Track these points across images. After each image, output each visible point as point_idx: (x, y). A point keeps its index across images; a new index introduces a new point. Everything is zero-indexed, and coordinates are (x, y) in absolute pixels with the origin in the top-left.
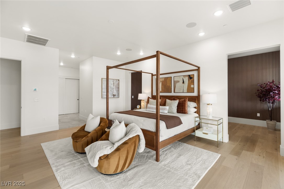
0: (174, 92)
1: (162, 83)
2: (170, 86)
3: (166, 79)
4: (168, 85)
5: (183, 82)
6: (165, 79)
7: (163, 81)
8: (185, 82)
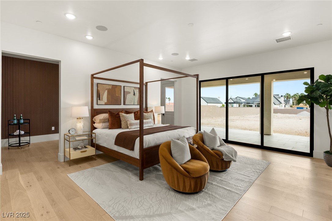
0: (124, 104)
1: (108, 91)
2: (119, 96)
3: (114, 87)
4: (117, 95)
5: (134, 94)
6: (112, 87)
7: (110, 89)
8: (135, 94)
